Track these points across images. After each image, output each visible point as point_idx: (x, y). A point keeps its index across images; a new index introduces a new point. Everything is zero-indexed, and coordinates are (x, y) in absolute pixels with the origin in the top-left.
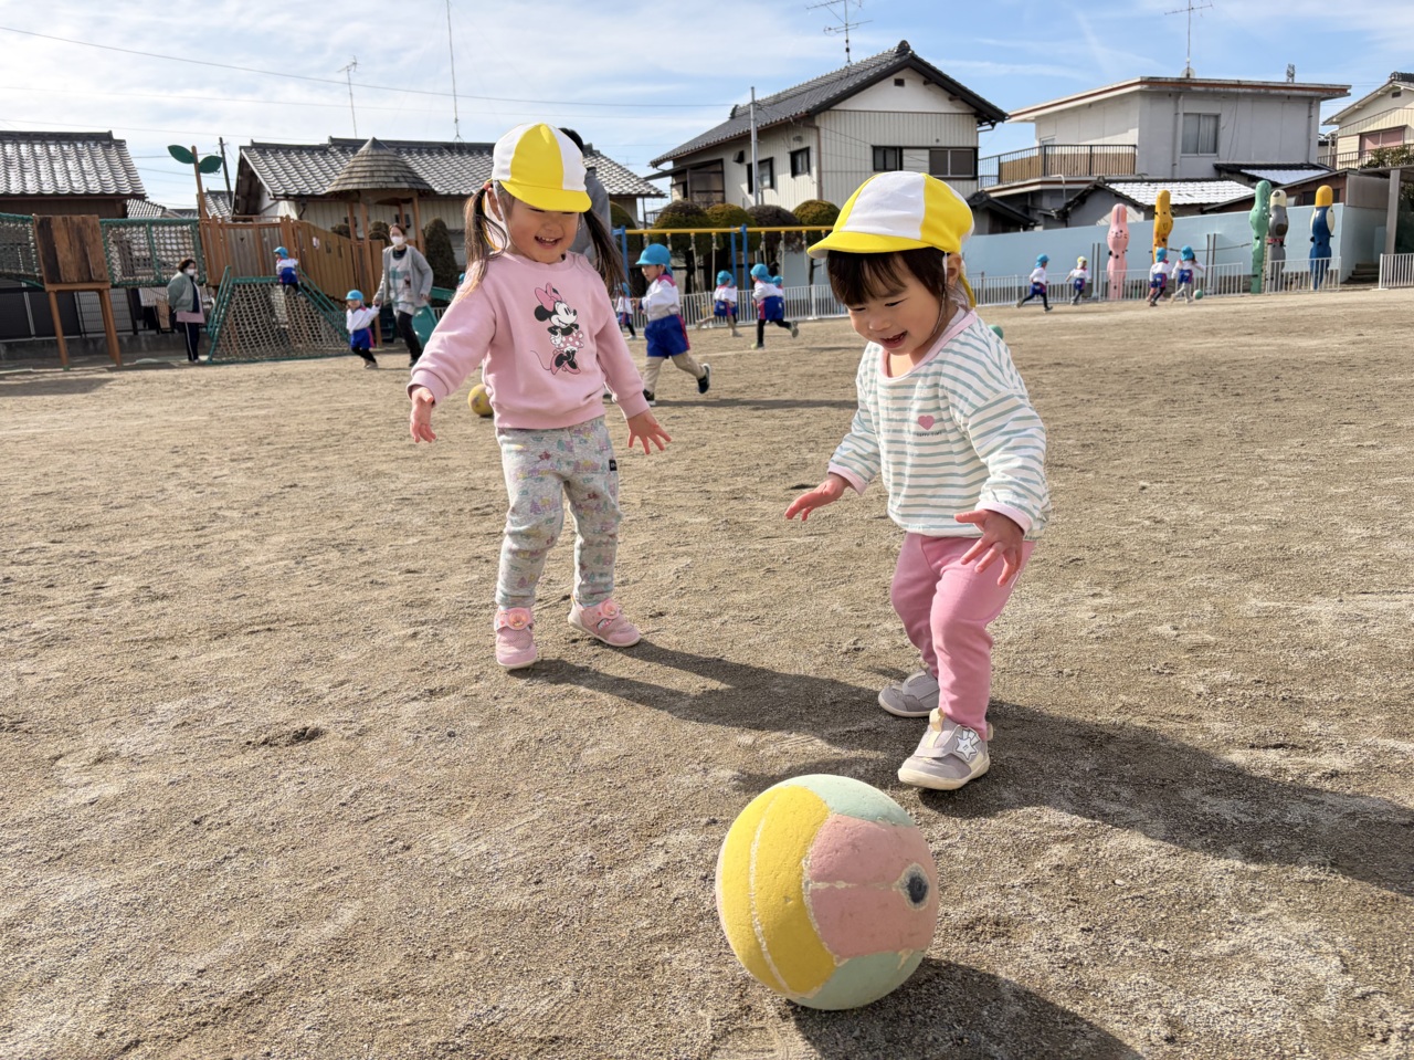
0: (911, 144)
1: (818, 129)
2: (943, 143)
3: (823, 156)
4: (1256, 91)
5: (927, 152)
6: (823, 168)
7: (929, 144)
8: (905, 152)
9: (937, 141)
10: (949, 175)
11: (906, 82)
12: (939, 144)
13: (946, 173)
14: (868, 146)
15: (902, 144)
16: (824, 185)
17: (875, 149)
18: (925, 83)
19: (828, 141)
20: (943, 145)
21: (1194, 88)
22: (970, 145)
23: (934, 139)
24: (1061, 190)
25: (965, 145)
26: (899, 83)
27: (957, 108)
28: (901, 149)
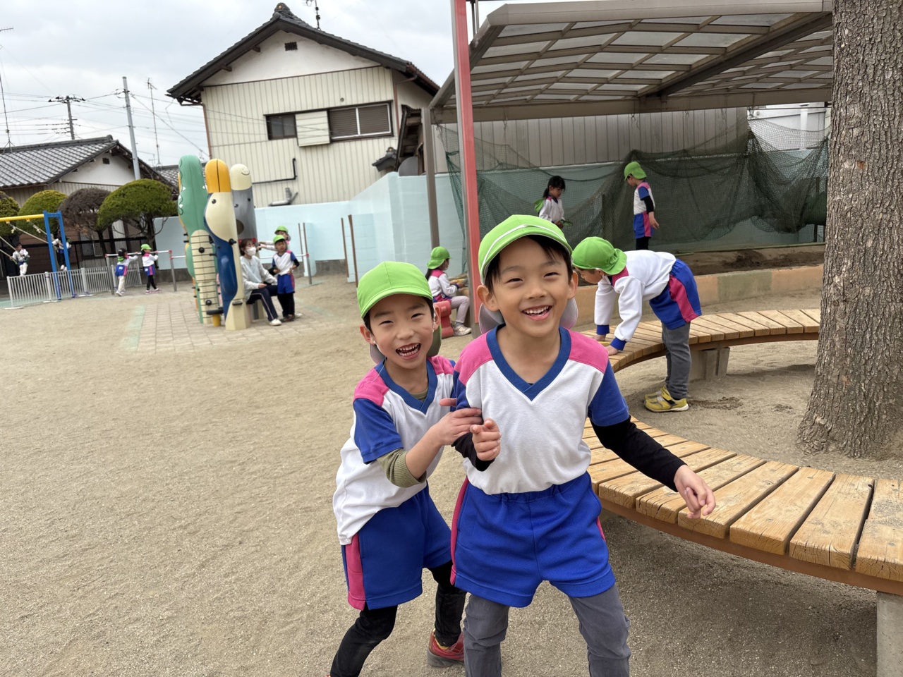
1: (205, 106)
2: (348, 102)
5: (325, 113)
6: (214, 144)
7: (326, 106)
8: (298, 117)
9: (342, 100)
10: (359, 134)
11: (298, 46)
12: (344, 104)
13: (357, 134)
14: (262, 115)
15: (293, 110)
17: (269, 118)
22: (383, 99)
23: (338, 99)
25: (379, 100)
26: (291, 47)
27: (363, 61)
28: (292, 115)
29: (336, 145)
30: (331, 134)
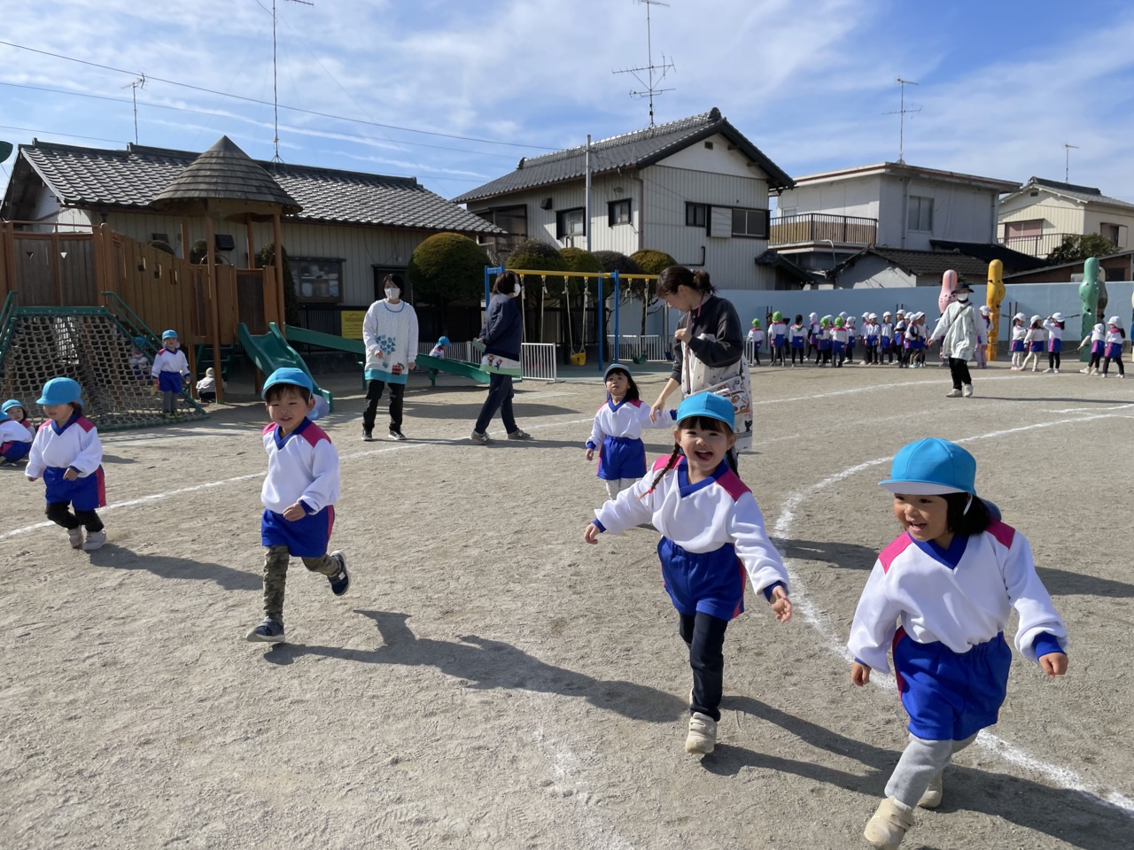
0: (717, 203)
1: (642, 182)
3: (645, 206)
4: (963, 182)
5: (730, 211)
6: (645, 220)
7: (731, 204)
8: (713, 209)
9: (738, 201)
10: (746, 234)
11: (715, 145)
12: (739, 205)
13: (744, 232)
14: (682, 199)
15: (709, 202)
16: (645, 235)
17: (688, 204)
18: (729, 148)
19: (650, 192)
20: (742, 206)
21: (922, 175)
22: (763, 208)
23: (735, 200)
24: (830, 254)
25: (759, 207)
26: (709, 146)
27: (753, 173)
28: (708, 208)
29: (734, 239)
30: (733, 231)
